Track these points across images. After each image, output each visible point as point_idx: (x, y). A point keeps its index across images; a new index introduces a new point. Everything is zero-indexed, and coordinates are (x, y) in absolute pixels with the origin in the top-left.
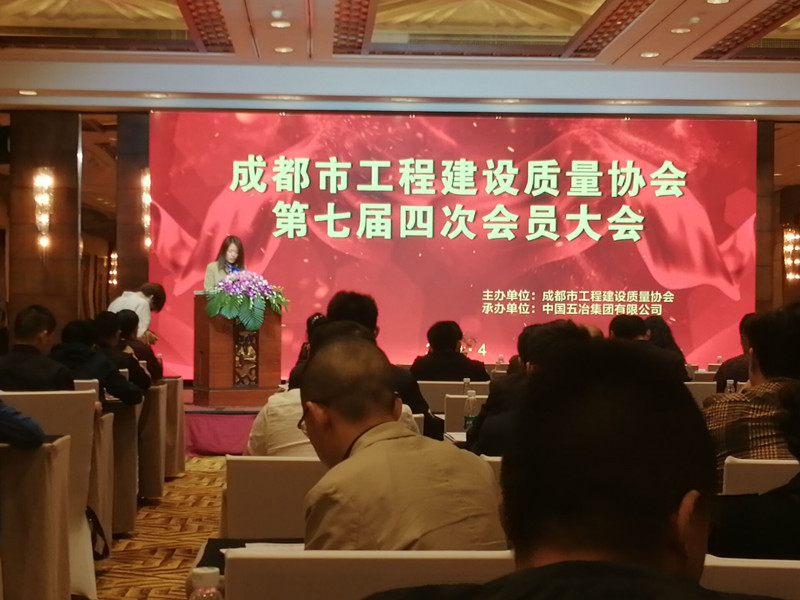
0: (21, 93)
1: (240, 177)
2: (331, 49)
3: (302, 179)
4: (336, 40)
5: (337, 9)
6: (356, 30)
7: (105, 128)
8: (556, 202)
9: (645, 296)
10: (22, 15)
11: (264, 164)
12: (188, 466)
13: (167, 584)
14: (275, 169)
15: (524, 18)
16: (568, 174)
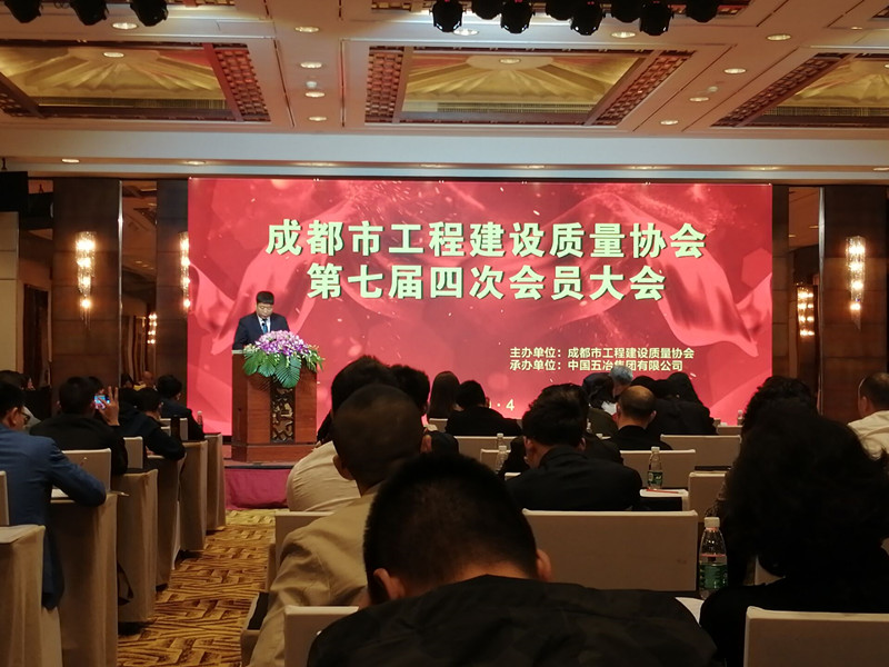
0: (64, 160)
1: (276, 241)
2: (364, 118)
3: (335, 243)
4: (368, 109)
5: (369, 80)
6: (388, 99)
7: (144, 194)
8: (580, 263)
9: (666, 353)
10: (65, 86)
11: (299, 228)
12: (228, 519)
13: (210, 635)
14: (309, 233)
15: (549, 87)
16: (591, 236)
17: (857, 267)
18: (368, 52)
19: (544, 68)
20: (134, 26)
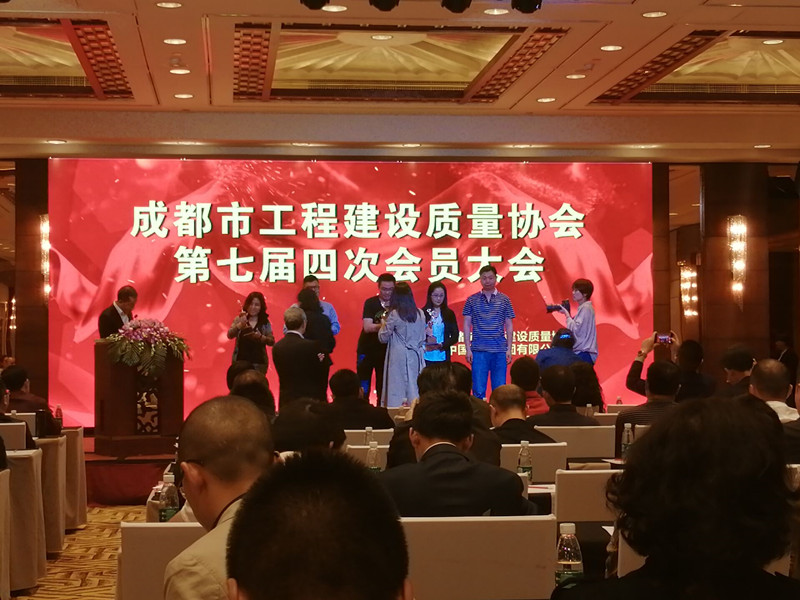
1: (141, 223)
3: (203, 225)
4: (236, 87)
6: (256, 76)
7: (3, 173)
8: (458, 245)
9: (546, 336)
11: (165, 209)
14: (176, 214)
15: (423, 64)
16: (469, 216)
17: (738, 247)
18: (234, 28)
19: (416, 45)
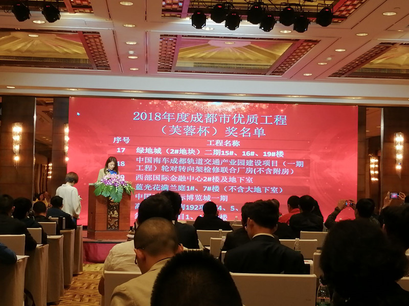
0: (8, 87)
2: (157, 69)
4: (159, 65)
5: (160, 51)
7: (47, 104)
10: (9, 50)
12: (84, 268)
15: (249, 56)
17: (399, 147)
18: (160, 37)
19: (246, 47)
20: (43, 22)
